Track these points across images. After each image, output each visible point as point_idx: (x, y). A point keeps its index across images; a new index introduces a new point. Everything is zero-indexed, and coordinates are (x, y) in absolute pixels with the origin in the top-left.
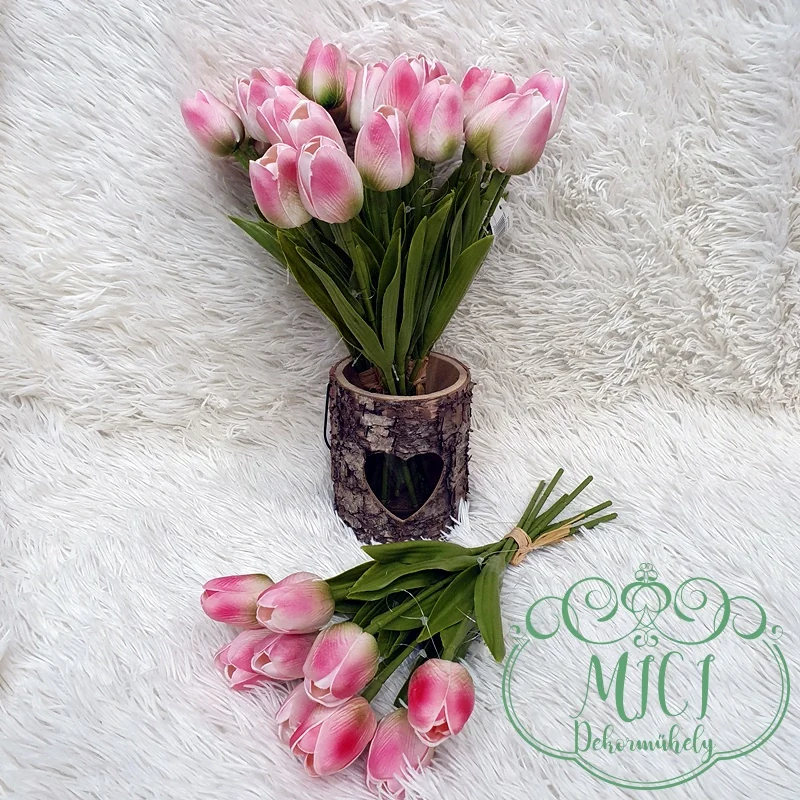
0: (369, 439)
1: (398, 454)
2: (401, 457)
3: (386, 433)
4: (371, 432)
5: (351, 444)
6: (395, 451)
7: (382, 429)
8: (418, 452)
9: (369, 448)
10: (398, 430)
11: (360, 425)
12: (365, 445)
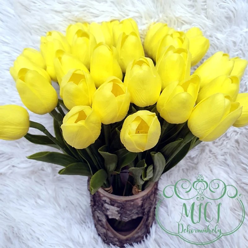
1: (122, 220)
7: (115, 211)
10: (122, 211)
11: (103, 206)
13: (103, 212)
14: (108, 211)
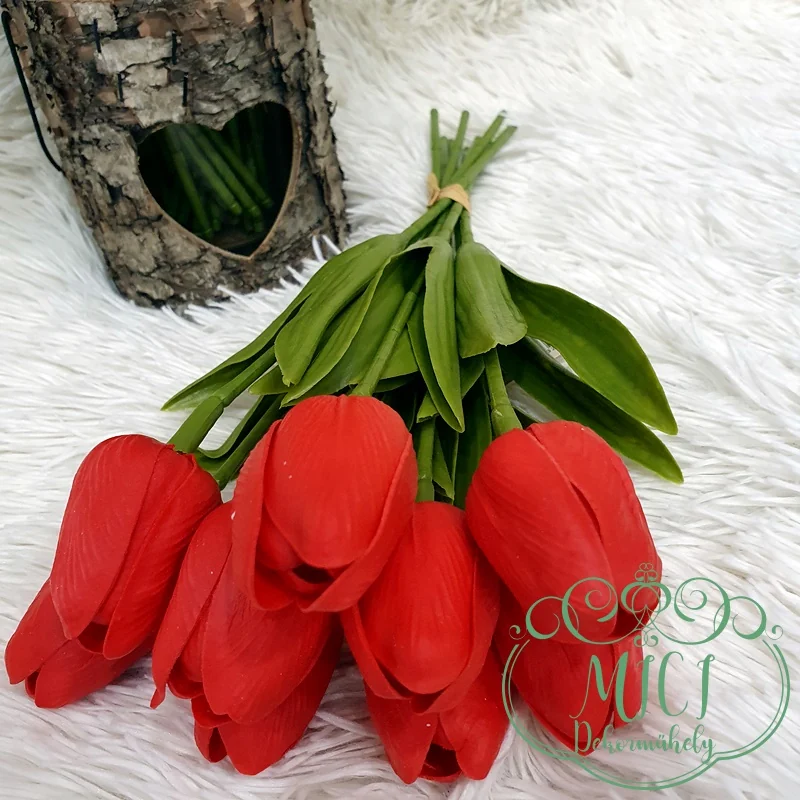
0: (130, 103)
1: (199, 119)
2: (209, 123)
3: (161, 76)
4: (129, 86)
5: (95, 128)
6: (194, 114)
7: (150, 70)
8: (239, 104)
9: (138, 124)
10: (186, 63)
11: (100, 78)
12: (126, 119)
13: (111, 122)
14: (126, 92)
